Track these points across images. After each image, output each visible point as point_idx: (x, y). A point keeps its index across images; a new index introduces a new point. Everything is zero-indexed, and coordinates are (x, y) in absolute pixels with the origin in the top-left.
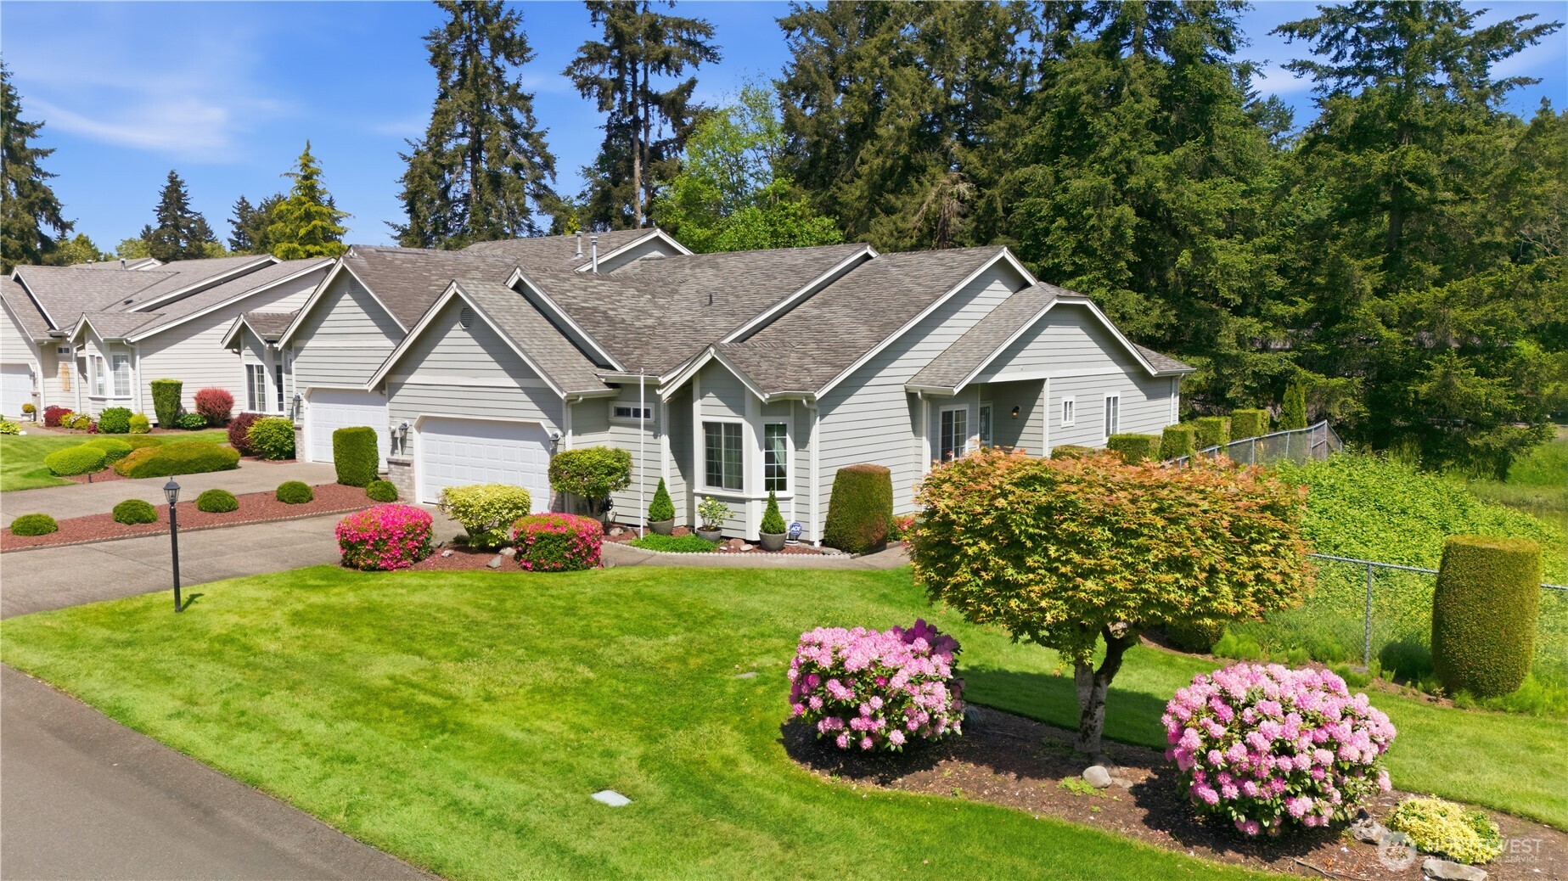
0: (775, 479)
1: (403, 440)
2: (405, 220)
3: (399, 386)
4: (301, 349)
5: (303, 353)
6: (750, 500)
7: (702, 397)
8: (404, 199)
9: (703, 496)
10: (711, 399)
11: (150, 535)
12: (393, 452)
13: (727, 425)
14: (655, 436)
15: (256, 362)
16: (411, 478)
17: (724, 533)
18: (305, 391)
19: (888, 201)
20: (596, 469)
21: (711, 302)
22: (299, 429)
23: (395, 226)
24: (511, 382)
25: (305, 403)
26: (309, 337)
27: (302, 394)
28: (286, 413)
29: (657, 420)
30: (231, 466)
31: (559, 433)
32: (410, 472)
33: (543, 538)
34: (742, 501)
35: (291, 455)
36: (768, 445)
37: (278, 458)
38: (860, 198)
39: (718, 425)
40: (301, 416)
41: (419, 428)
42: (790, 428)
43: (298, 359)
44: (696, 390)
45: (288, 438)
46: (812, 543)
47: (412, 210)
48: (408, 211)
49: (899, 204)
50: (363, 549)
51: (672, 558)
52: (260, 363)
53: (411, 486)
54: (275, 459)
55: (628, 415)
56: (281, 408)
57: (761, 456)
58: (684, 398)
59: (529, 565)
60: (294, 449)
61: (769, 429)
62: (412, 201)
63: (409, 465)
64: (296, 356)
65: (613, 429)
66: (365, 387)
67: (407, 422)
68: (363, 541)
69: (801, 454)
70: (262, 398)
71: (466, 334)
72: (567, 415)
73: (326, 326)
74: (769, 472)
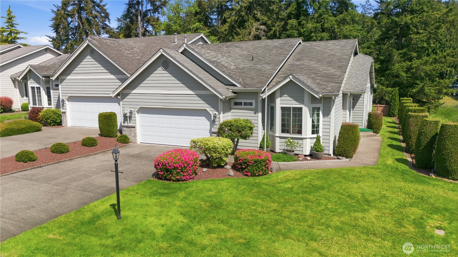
0: (315, 129)
1: (130, 117)
2: (54, 35)
3: (128, 94)
4: (64, 80)
5: (65, 81)
6: (306, 138)
7: (281, 97)
8: (53, 27)
9: (281, 137)
10: (286, 97)
11: (38, 167)
12: (124, 122)
13: (293, 108)
14: (255, 113)
15: (36, 85)
16: (135, 133)
17: (296, 152)
18: (67, 97)
19: (237, 31)
20: (245, 128)
21: (252, 60)
22: (65, 113)
23: (50, 37)
24: (191, 92)
25: (66, 102)
26: (69, 74)
27: (65, 98)
28: (53, 107)
29: (257, 106)
30: (39, 130)
31: (217, 113)
32: (135, 130)
33: (256, 162)
34: (302, 139)
35: (60, 124)
36: (312, 116)
37: (54, 125)
38: (225, 30)
39: (289, 108)
40: (64, 108)
41: (138, 112)
42: (321, 109)
43: (62, 84)
44: (278, 94)
45: (58, 117)
46: (330, 155)
47: (57, 31)
48: (55, 32)
49: (241, 32)
50: (175, 172)
51: (284, 164)
52: (38, 86)
53: (135, 136)
54: (53, 126)
55: (242, 105)
56: (50, 104)
57: (310, 120)
58: (272, 97)
59: (249, 174)
60: (61, 122)
61: (314, 109)
62: (56, 28)
63: (134, 127)
64: (61, 83)
65: (232, 111)
66: (111, 95)
67: (132, 110)
68: (175, 168)
69: (326, 119)
70: (40, 101)
71: (165, 72)
72: (220, 105)
73: (77, 70)
74: (313, 126)
